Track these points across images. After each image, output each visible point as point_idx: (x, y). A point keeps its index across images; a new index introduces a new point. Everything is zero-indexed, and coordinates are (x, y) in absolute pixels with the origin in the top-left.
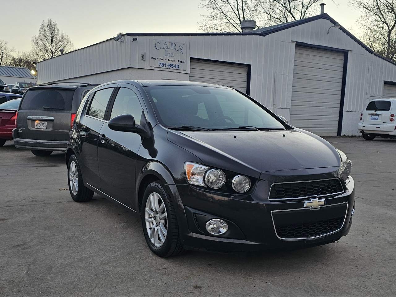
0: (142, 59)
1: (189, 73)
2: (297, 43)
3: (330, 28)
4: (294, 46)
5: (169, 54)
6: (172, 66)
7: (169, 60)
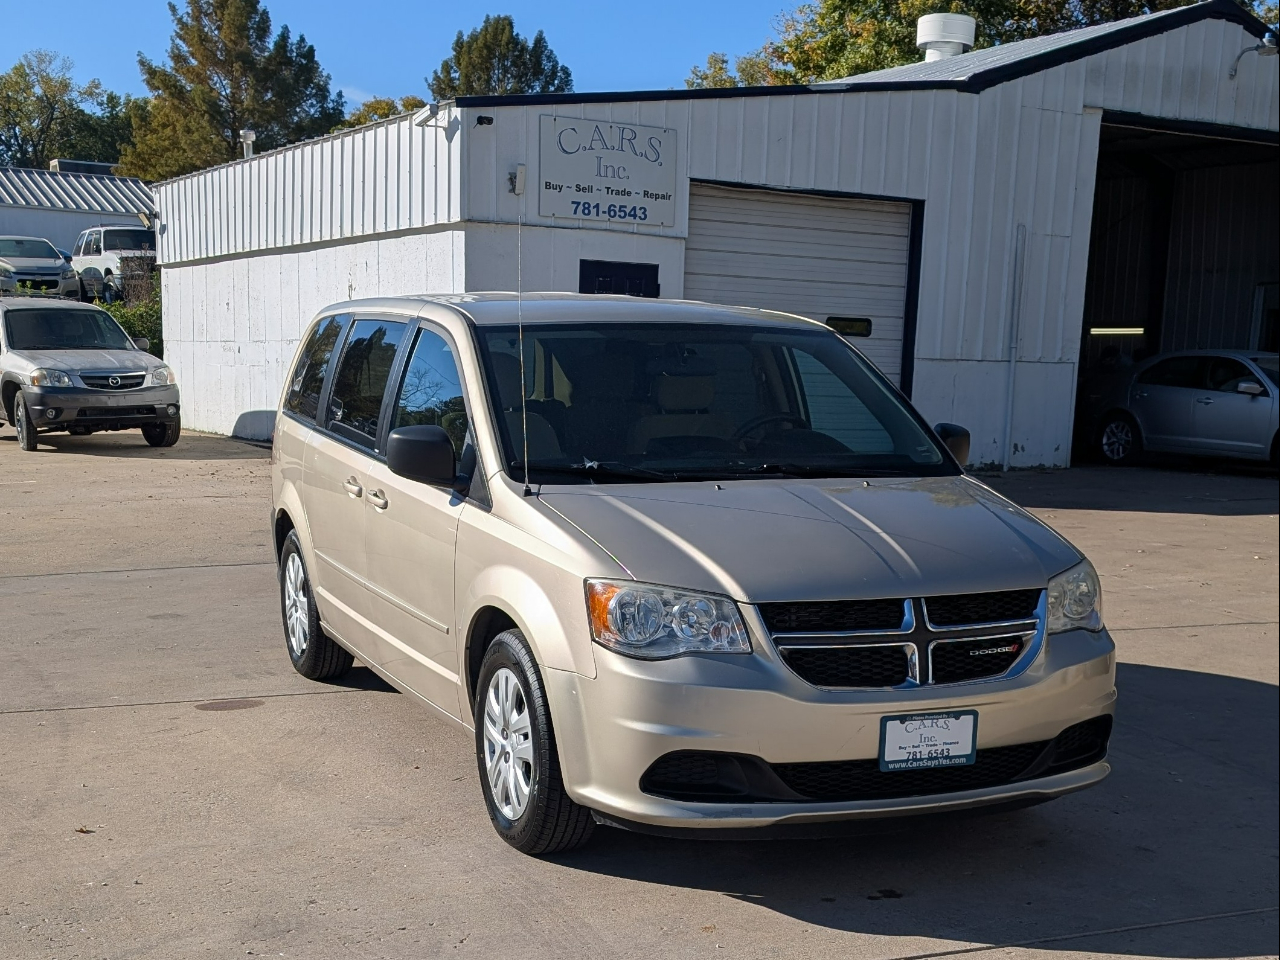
0: (510, 191)
1: (686, 236)
2: (1109, 116)
3: (1242, 53)
4: (1095, 123)
5: (610, 169)
6: (620, 211)
7: (608, 189)
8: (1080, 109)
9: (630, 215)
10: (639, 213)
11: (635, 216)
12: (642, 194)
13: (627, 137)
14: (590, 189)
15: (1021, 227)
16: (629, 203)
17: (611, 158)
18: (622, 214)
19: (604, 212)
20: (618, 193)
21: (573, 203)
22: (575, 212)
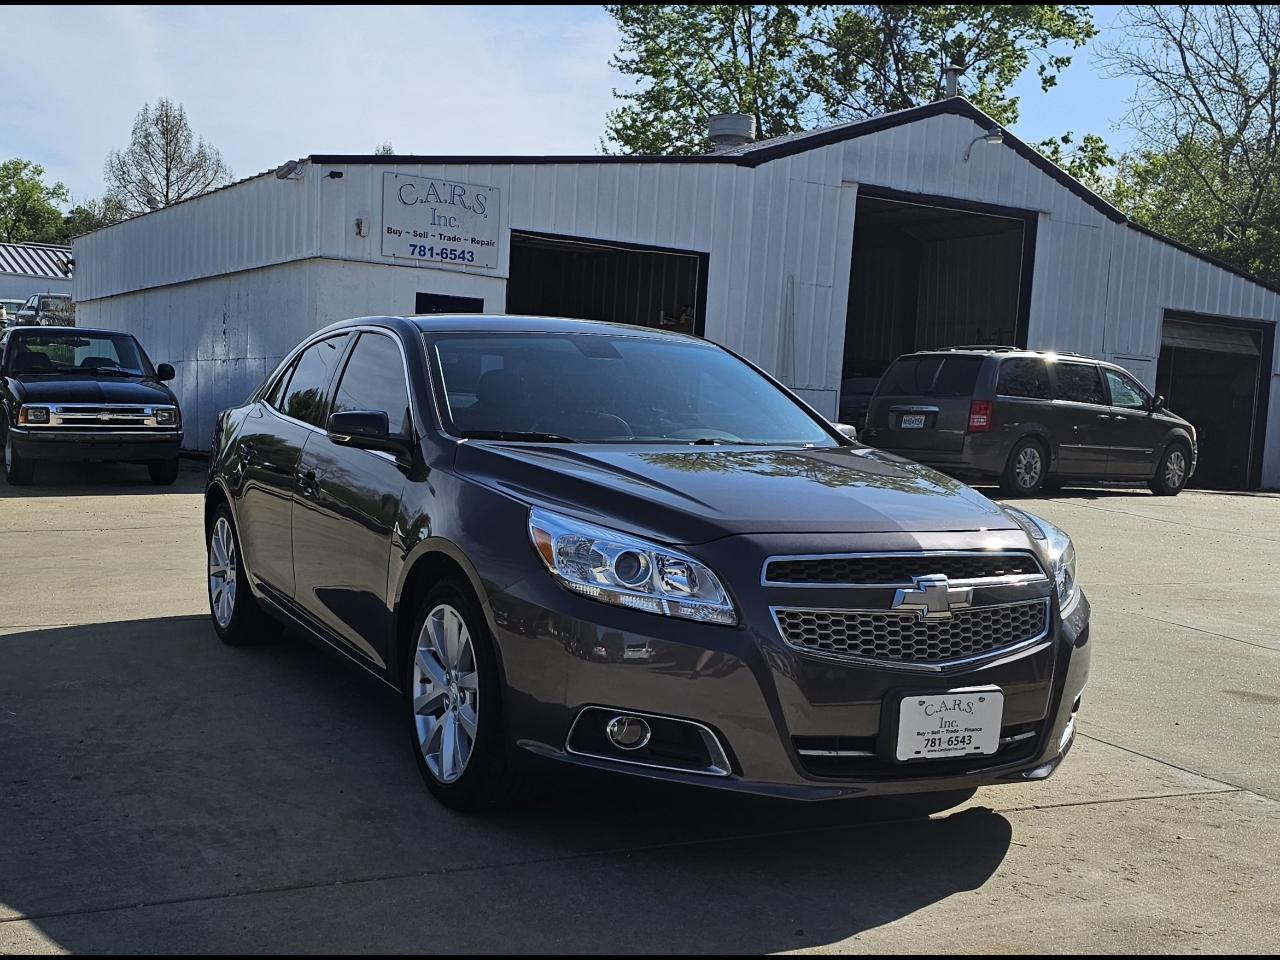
0: (357, 234)
1: (508, 276)
2: (864, 190)
3: (974, 142)
5: (442, 220)
6: (451, 254)
7: (441, 235)
8: (839, 183)
9: (459, 258)
10: (467, 256)
11: (464, 258)
12: (470, 240)
13: (458, 193)
14: (425, 235)
15: (791, 278)
16: (459, 247)
17: (444, 210)
18: (453, 256)
19: (437, 254)
20: (450, 239)
21: (411, 245)
22: (413, 254)
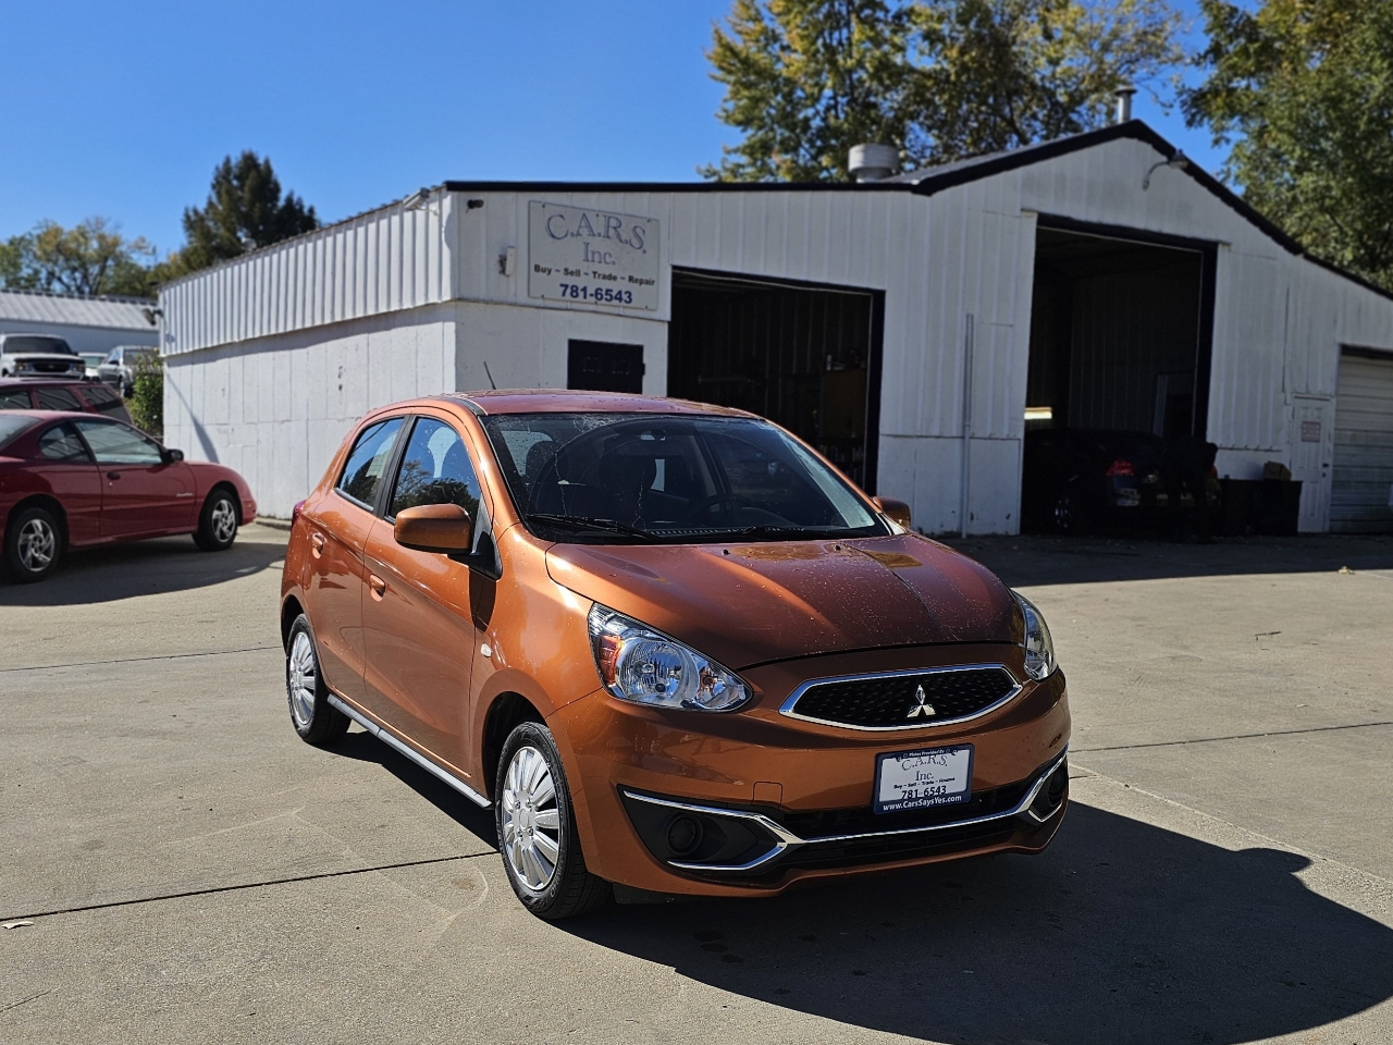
0: (500, 273)
1: (669, 319)
2: (1044, 219)
3: (1152, 169)
4: (1030, 226)
5: (596, 256)
6: (607, 294)
7: (595, 273)
8: (1018, 212)
9: (616, 298)
10: (625, 297)
11: (620, 299)
12: (627, 279)
13: (613, 226)
14: (578, 273)
15: (970, 317)
16: (615, 287)
17: (598, 245)
19: (591, 295)
20: (605, 277)
21: (562, 285)
22: (564, 294)
